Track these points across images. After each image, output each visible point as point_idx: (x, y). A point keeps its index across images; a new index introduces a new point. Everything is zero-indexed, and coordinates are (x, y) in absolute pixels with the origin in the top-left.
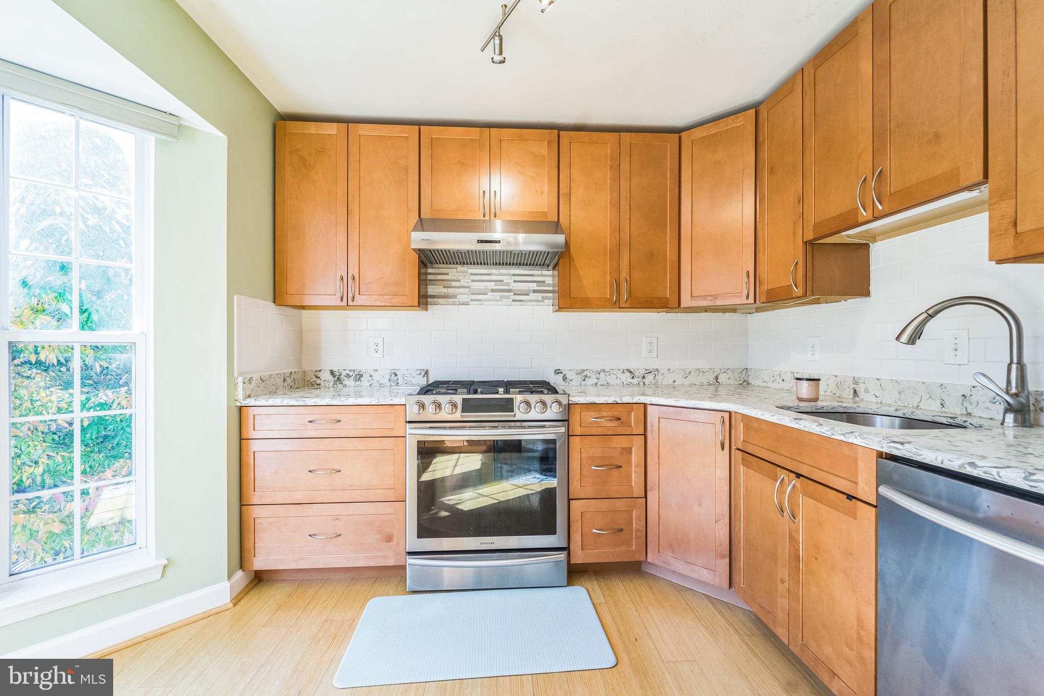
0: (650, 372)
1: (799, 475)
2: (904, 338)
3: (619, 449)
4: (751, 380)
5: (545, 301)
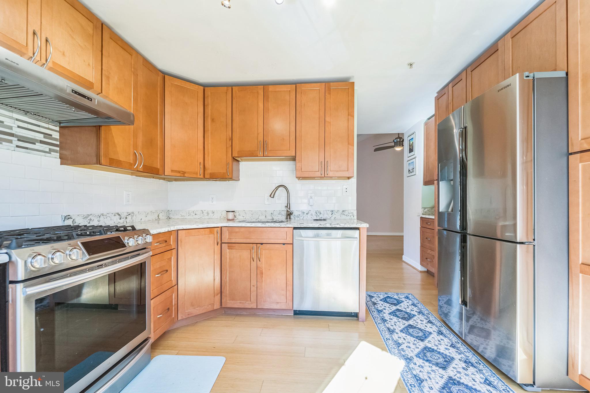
0: (129, 214)
1: (262, 244)
2: (272, 196)
3: (167, 260)
4: (171, 216)
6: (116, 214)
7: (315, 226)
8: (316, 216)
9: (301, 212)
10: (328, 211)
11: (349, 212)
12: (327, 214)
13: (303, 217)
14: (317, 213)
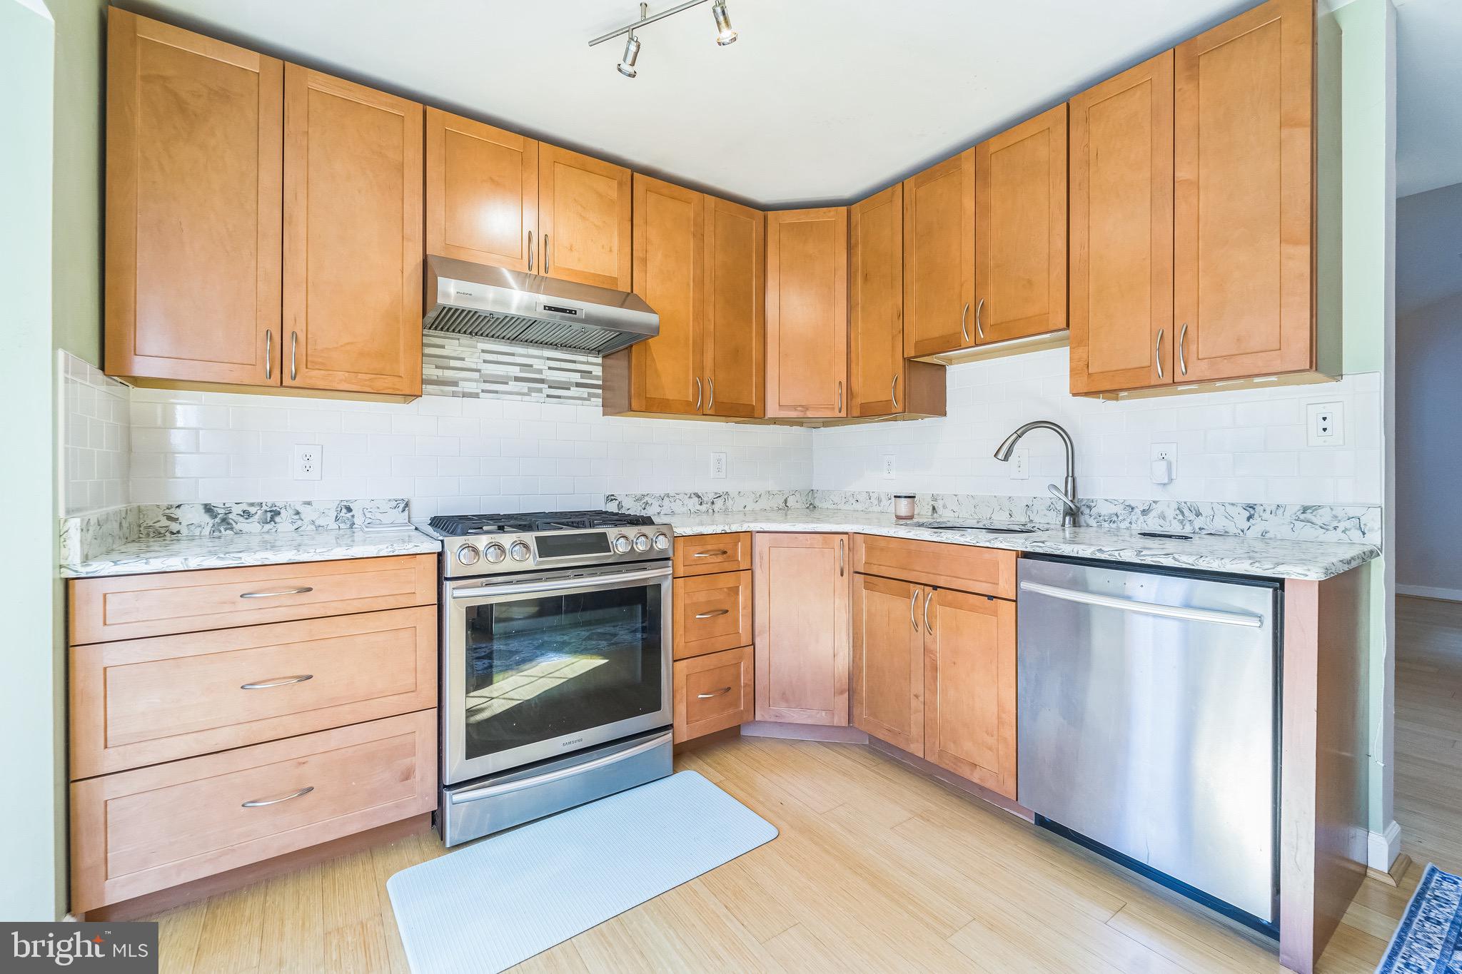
0: (720, 497)
1: (935, 588)
2: (1001, 455)
3: (725, 590)
4: (817, 503)
5: (592, 399)
6: (692, 495)
7: (1081, 555)
8: (1181, 522)
9: (1122, 507)
10: (1233, 504)
11: (1340, 514)
12: (1229, 517)
13: (1131, 523)
14: (1182, 513)
